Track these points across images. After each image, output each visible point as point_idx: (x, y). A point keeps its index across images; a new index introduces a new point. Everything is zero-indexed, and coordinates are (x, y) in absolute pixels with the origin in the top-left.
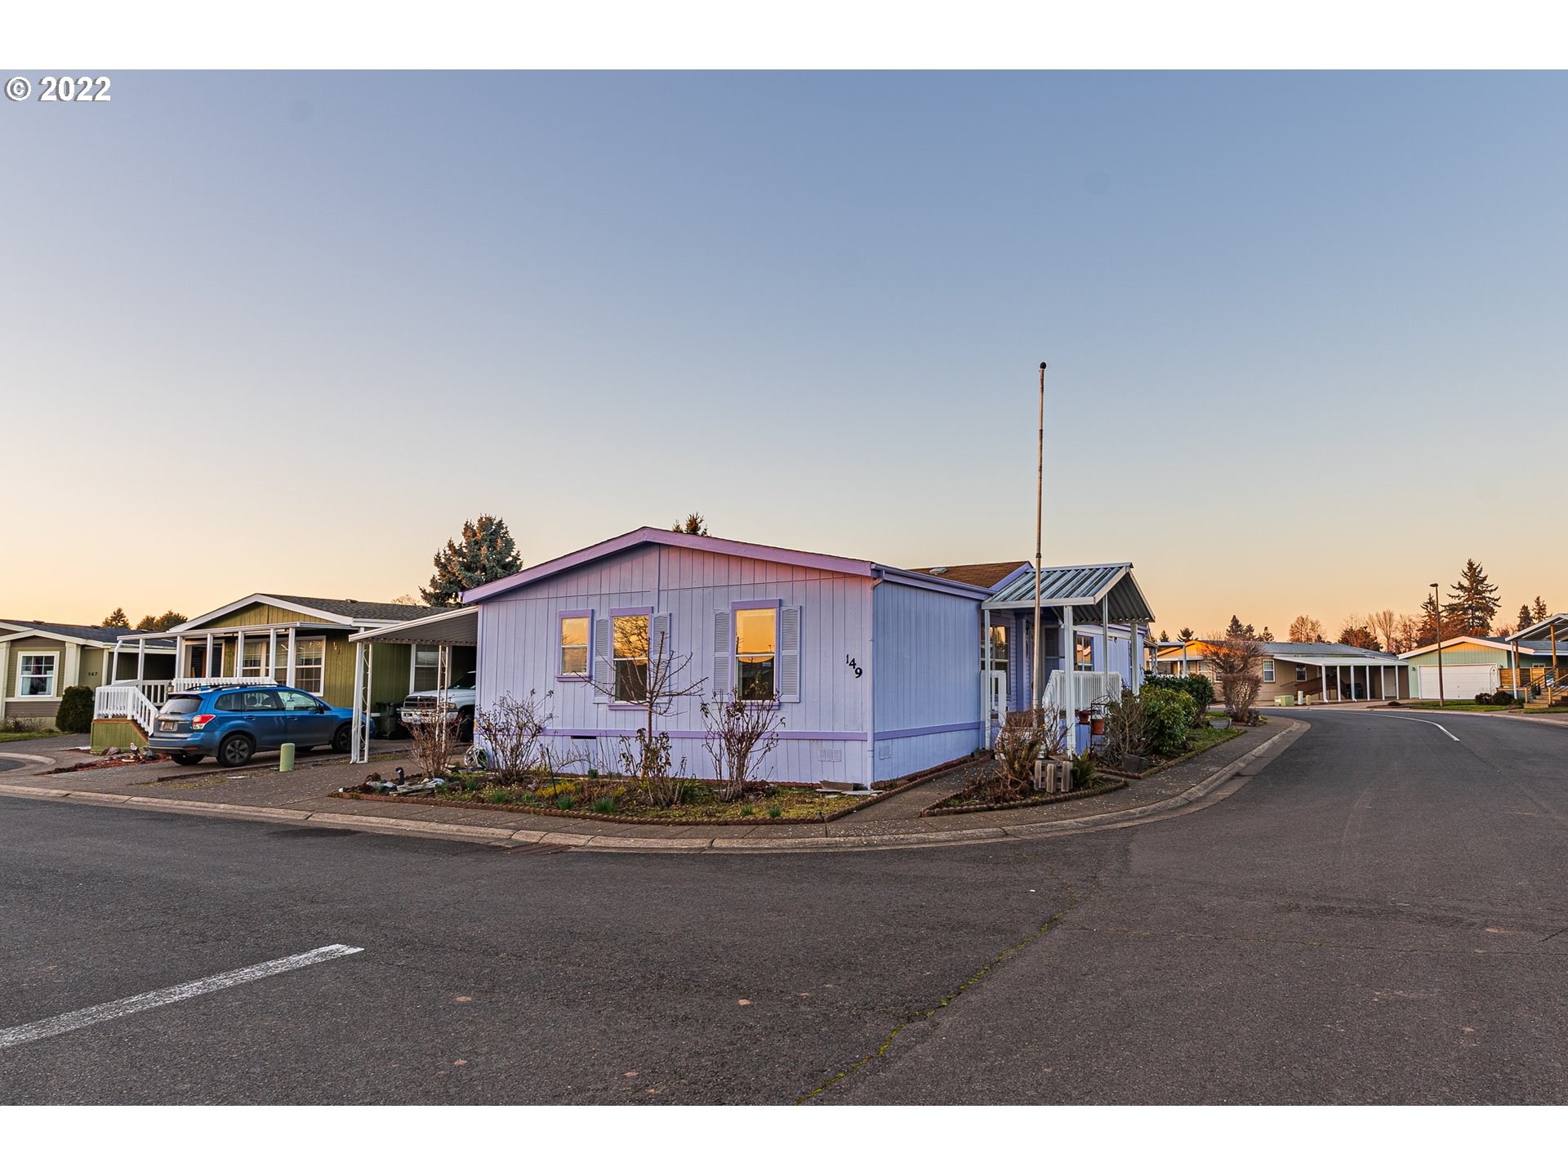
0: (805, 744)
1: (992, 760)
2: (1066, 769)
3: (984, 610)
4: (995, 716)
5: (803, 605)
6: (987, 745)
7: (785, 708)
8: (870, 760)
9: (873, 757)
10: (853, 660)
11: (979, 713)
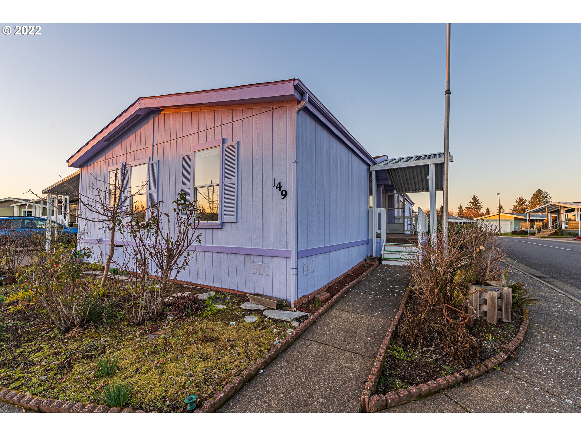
0: (241, 258)
1: (381, 265)
2: (508, 297)
3: (372, 171)
4: (378, 236)
5: (240, 140)
6: (374, 255)
7: (227, 227)
8: (293, 277)
9: (297, 275)
10: (280, 183)
11: (368, 234)
